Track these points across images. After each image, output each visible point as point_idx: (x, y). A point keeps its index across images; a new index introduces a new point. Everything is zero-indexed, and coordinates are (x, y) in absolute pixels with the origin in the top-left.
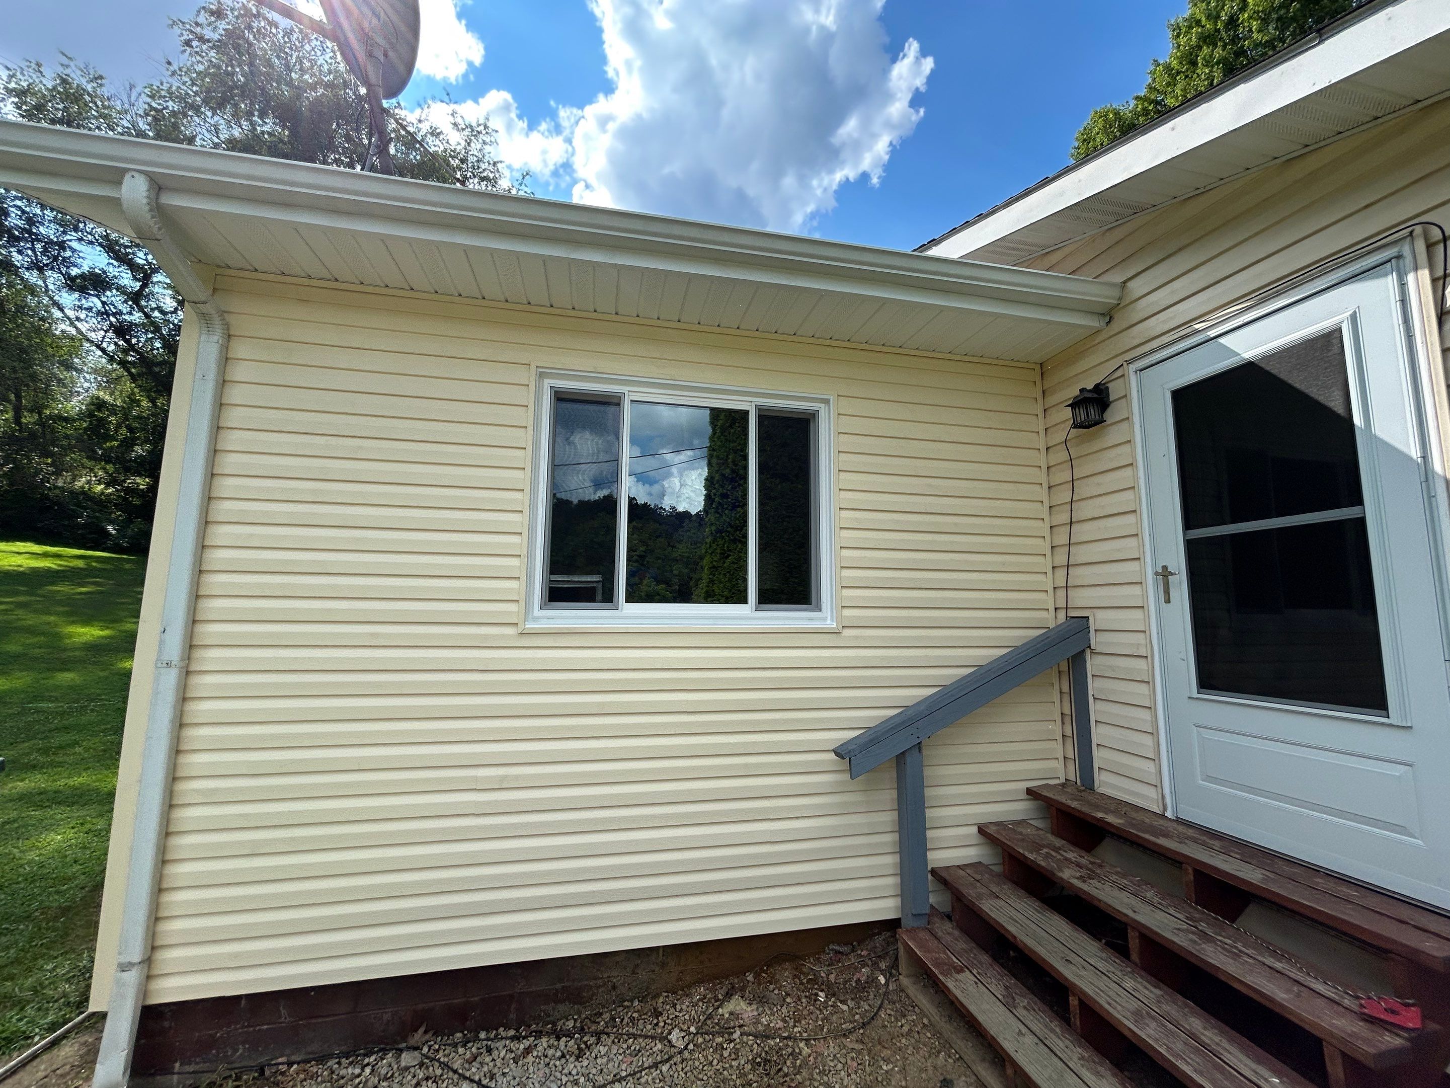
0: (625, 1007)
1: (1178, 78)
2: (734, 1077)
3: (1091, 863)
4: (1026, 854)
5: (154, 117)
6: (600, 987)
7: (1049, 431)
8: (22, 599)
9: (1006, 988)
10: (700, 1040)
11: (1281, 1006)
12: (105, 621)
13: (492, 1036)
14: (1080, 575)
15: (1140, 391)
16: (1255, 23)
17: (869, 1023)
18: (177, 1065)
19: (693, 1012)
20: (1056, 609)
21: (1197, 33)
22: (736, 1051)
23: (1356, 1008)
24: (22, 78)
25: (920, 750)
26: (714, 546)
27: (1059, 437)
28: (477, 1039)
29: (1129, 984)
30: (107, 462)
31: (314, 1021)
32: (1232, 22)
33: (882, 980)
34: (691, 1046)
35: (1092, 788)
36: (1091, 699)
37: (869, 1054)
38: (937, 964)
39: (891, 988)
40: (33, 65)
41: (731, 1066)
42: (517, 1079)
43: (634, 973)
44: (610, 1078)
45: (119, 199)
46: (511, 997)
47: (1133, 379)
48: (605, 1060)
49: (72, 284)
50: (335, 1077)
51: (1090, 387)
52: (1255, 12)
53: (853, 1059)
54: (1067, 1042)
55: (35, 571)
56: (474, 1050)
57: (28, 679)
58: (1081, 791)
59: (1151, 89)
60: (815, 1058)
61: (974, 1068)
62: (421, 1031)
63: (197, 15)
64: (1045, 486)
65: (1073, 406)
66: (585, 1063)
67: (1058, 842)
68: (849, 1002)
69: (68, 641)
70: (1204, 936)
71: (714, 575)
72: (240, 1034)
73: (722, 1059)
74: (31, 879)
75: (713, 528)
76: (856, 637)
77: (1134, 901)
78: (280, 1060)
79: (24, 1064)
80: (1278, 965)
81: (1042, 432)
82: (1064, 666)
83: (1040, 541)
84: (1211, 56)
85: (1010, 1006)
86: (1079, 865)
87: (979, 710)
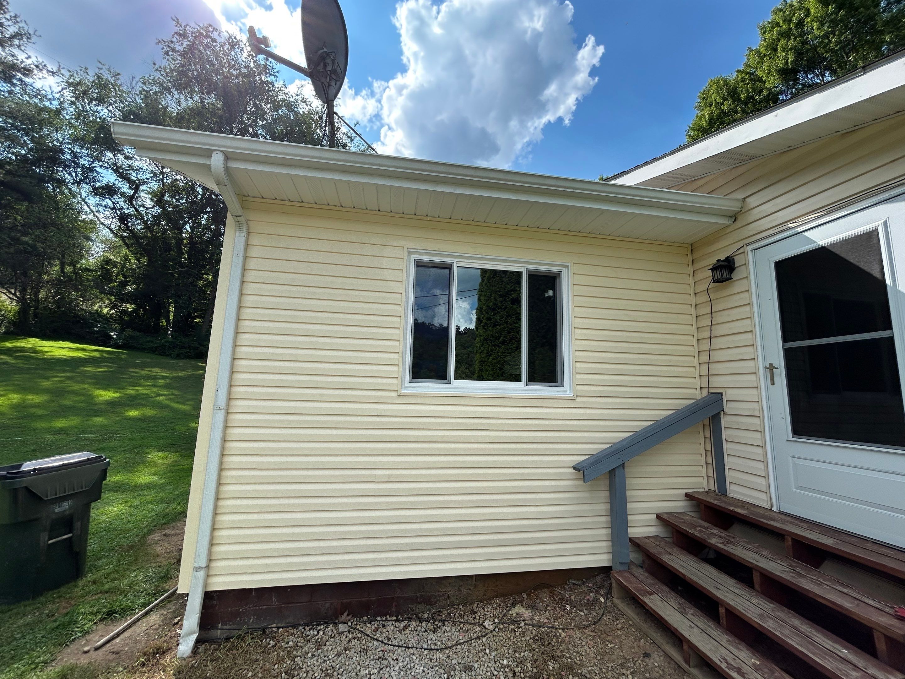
0: (455, 609)
1: (765, 59)
2: (524, 646)
3: (727, 536)
4: (688, 530)
5: (145, 95)
6: (441, 596)
7: (696, 284)
8: (68, 374)
9: (680, 604)
10: (502, 626)
11: (847, 610)
12: (115, 388)
13: (384, 619)
14: (716, 368)
15: (755, 262)
16: (815, 24)
17: (597, 622)
18: (220, 625)
19: (495, 612)
20: (701, 388)
21: (777, 31)
22: (524, 633)
23: (891, 611)
24: (77, 76)
25: (624, 468)
26: (482, 348)
27: (703, 287)
28: (376, 620)
29: (755, 601)
30: (111, 295)
31: (290, 605)
32: (800, 23)
33: (602, 600)
34: (497, 629)
35: (725, 494)
36: (724, 441)
37: (599, 638)
38: (638, 591)
39: (608, 604)
40: (83, 69)
41: (521, 640)
42: (403, 641)
43: (459, 589)
44: (454, 643)
45: (210, 165)
46: (393, 598)
47: (750, 255)
48: (449, 634)
49: (96, 192)
50: (304, 635)
51: (723, 258)
52: (815, 17)
53: (590, 640)
54: (719, 633)
55: (73, 358)
56: (375, 625)
57: (78, 420)
58: (718, 495)
59: (747, 65)
60: (569, 639)
61: (662, 647)
62: (346, 614)
63: (173, 37)
64: (694, 316)
65: (712, 270)
66: (439, 635)
67: (706, 524)
68: (585, 611)
69: (96, 400)
70: (799, 574)
71: (482, 366)
72: (252, 610)
73: (515, 637)
74: (106, 530)
75: (482, 338)
76: (584, 402)
77: (756, 556)
78: (273, 626)
79: (134, 623)
80: (845, 590)
81: (692, 285)
82: (707, 422)
83: (691, 348)
84: (786, 45)
85: (683, 613)
86: (720, 537)
87: (657, 446)
